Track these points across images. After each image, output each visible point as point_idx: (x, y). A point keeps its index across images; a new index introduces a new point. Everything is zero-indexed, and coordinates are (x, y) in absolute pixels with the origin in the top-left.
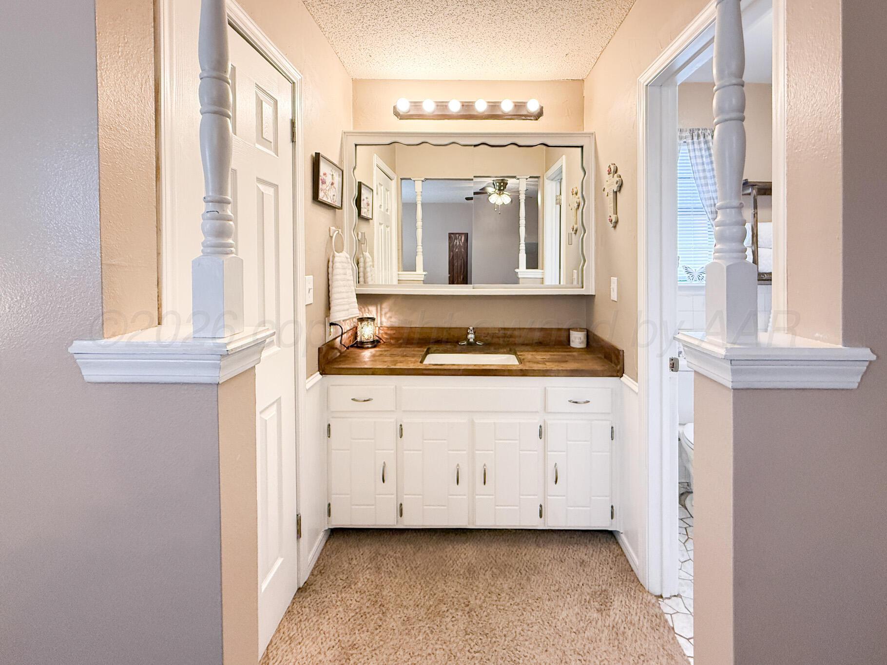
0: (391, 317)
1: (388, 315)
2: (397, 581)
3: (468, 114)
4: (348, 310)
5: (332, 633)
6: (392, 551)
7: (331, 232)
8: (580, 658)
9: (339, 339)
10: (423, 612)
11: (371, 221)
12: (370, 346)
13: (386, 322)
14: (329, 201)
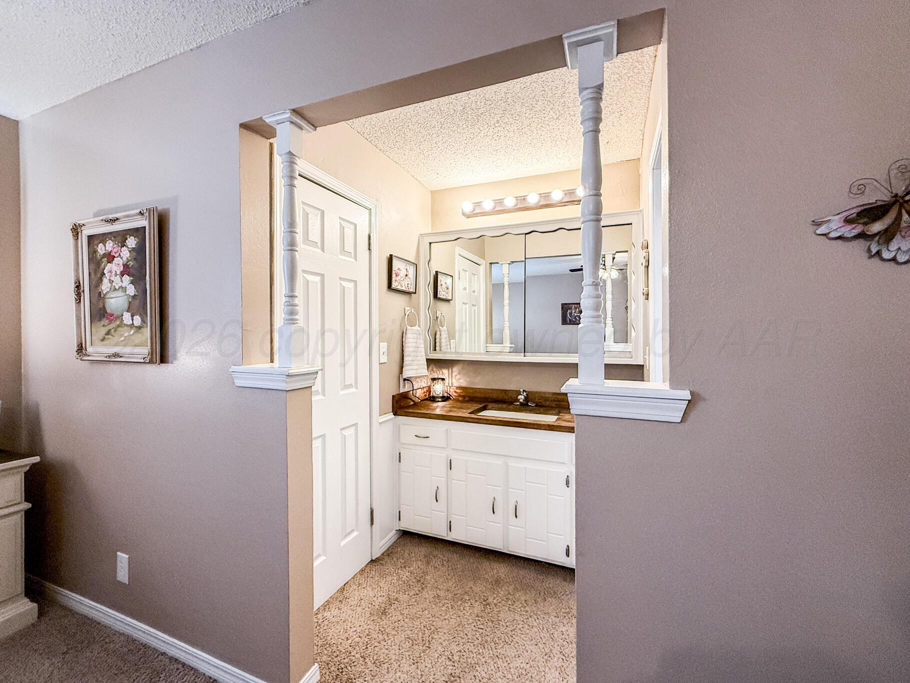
0: (459, 379)
1: (457, 377)
2: (438, 573)
3: (522, 207)
4: (417, 370)
5: (385, 589)
6: (442, 555)
7: (406, 311)
8: (564, 658)
9: (411, 392)
10: (450, 595)
11: (451, 301)
12: (440, 400)
13: (456, 384)
14: (404, 288)
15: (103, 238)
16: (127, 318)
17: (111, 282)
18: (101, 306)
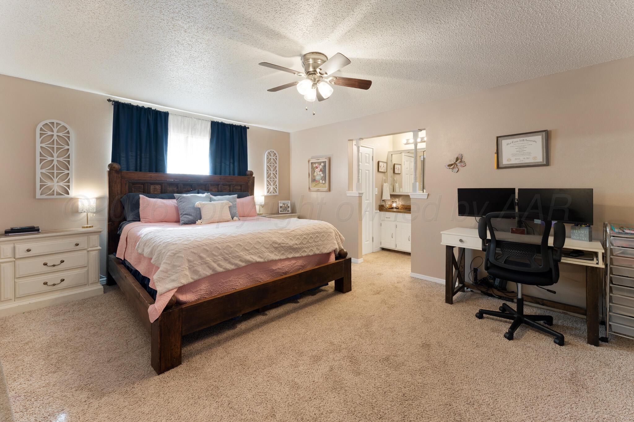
0: (402, 202)
4: (386, 197)
7: (383, 178)
9: (385, 204)
12: (395, 209)
14: (383, 171)
15: (315, 163)
16: (321, 181)
17: (317, 173)
18: (314, 178)
